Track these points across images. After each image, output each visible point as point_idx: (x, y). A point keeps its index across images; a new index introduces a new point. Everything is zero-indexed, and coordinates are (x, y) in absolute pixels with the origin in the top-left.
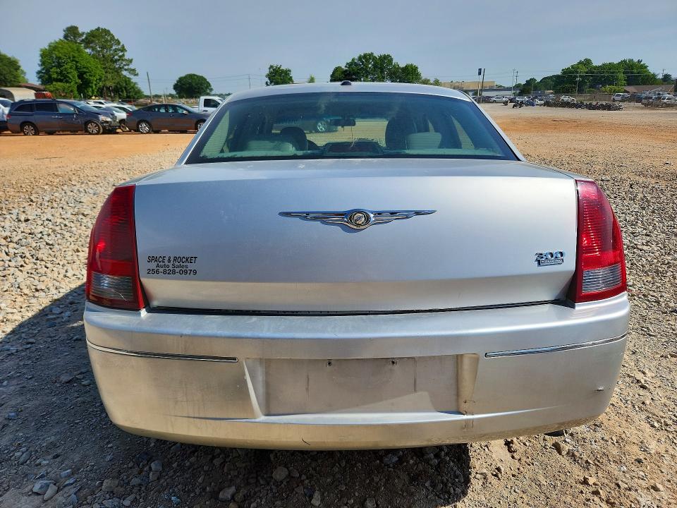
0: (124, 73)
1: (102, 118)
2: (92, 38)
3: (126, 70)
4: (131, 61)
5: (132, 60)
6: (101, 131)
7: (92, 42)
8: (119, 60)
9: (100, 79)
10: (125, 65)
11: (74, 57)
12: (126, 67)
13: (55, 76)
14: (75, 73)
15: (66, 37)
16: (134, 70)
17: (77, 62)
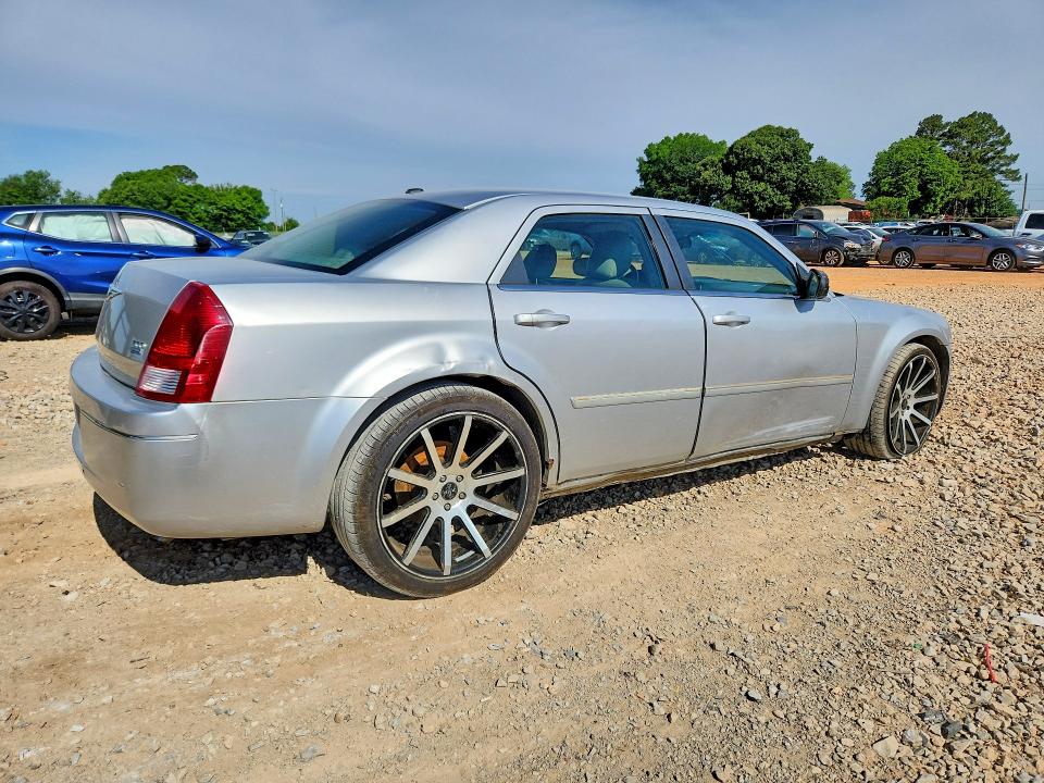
0: (998, 177)
1: (849, 244)
2: (959, 130)
3: (1002, 172)
4: (1014, 158)
5: (1017, 156)
6: (841, 262)
7: (958, 135)
8: (994, 158)
9: (952, 190)
10: (1002, 165)
11: (922, 159)
12: (1004, 168)
13: (886, 188)
14: (916, 182)
15: (919, 132)
16: (1016, 172)
17: (924, 166)
